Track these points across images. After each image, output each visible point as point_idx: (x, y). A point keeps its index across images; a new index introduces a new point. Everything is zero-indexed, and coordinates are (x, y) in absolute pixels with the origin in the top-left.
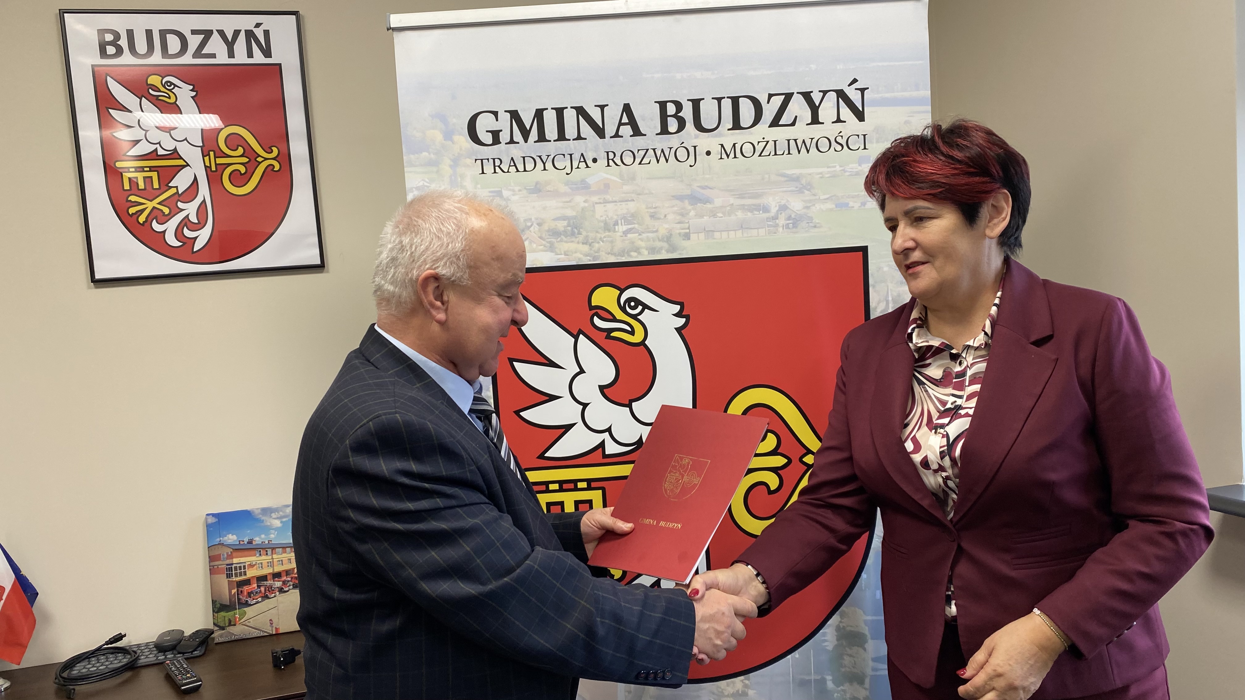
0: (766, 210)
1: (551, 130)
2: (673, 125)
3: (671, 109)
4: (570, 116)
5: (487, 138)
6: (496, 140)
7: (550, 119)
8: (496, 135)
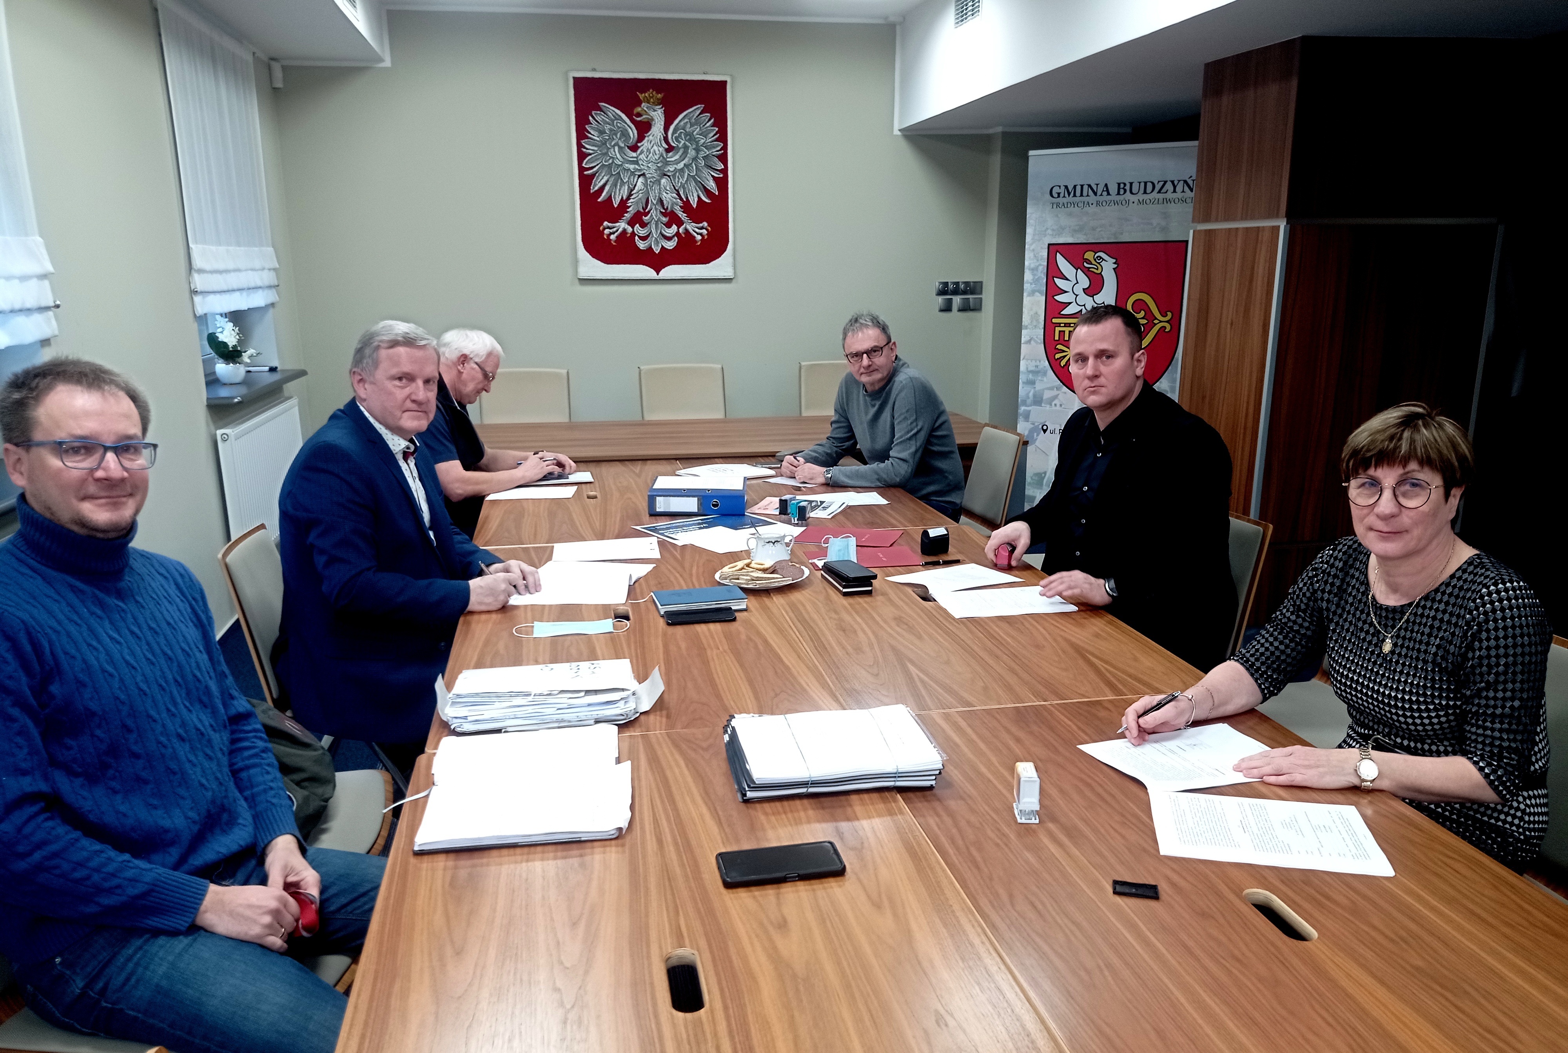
0: (1152, 224)
1: (1078, 193)
2: (1122, 191)
3: (1122, 186)
4: (1086, 188)
5: (1056, 195)
6: (1059, 196)
7: (1078, 189)
8: (1059, 194)
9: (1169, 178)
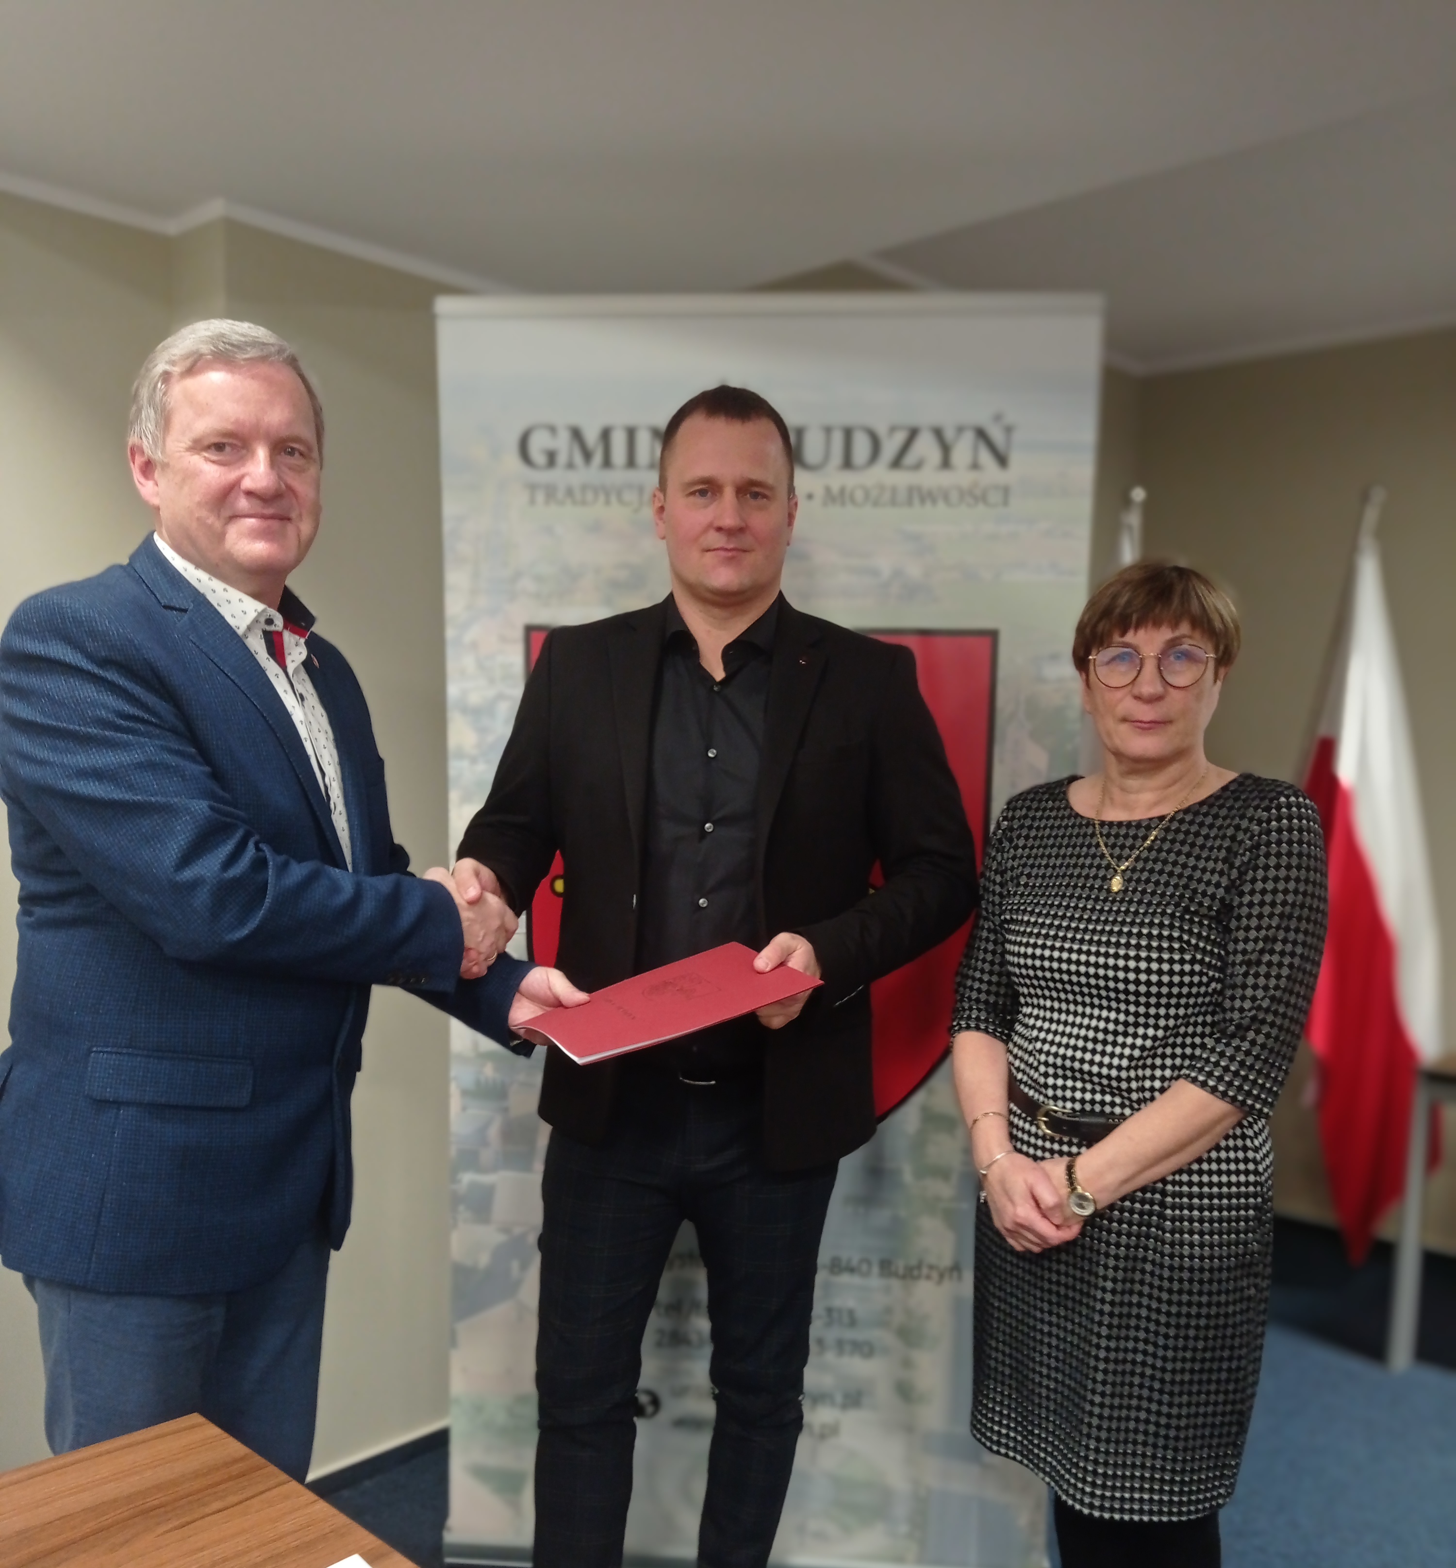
1: (618, 454)
4: (643, 438)
5: (539, 458)
6: (552, 464)
8: (552, 458)
9: (925, 418)
